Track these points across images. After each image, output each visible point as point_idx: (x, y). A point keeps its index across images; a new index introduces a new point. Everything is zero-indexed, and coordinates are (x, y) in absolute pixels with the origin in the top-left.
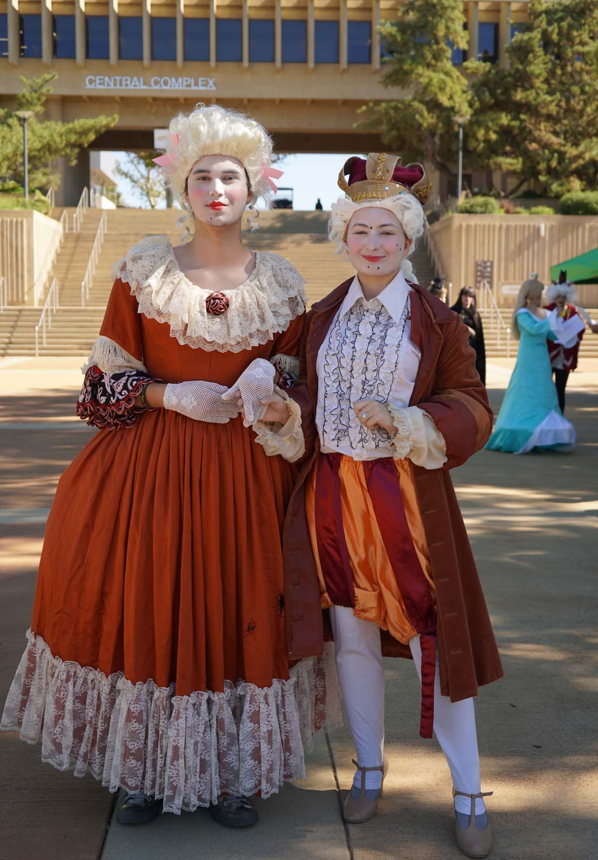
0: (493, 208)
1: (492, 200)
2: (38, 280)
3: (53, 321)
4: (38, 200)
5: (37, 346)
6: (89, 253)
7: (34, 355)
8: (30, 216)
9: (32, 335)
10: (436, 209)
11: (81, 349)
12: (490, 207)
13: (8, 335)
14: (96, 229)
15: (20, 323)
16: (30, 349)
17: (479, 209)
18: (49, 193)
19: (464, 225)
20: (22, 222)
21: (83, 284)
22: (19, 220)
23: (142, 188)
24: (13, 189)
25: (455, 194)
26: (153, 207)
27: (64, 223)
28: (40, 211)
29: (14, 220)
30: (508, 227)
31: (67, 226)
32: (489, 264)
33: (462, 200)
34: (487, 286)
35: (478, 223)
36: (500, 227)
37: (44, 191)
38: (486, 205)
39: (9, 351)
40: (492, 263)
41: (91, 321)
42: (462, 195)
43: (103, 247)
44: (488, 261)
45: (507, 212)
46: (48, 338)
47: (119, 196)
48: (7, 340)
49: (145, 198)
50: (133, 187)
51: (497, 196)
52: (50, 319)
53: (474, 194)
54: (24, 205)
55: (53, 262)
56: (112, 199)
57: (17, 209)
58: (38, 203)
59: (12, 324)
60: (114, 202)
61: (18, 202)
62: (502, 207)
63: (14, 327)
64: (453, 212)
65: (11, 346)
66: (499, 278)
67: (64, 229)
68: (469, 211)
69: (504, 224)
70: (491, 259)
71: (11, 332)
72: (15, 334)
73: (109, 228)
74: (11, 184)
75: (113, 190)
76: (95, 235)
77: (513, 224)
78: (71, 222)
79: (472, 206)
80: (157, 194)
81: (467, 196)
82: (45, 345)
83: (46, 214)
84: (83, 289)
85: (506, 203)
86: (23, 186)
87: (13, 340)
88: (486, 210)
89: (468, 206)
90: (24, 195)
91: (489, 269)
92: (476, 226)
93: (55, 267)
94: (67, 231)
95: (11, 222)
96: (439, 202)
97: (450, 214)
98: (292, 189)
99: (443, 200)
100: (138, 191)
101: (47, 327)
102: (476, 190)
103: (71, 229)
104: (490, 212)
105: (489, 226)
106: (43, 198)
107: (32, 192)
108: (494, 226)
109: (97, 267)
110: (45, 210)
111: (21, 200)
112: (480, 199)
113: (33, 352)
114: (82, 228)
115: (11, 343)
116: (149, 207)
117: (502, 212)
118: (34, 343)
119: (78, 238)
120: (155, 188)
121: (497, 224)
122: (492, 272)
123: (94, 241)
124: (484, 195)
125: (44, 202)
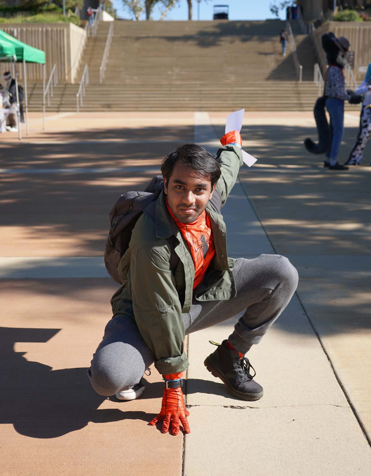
0: (355, 18)
1: (355, 13)
2: (73, 66)
3: (86, 91)
4: (72, 16)
5: (78, 106)
6: (103, 49)
7: (76, 111)
8: (68, 26)
9: (74, 99)
10: (320, 18)
11: (103, 107)
12: (353, 17)
13: (59, 99)
14: (107, 34)
15: (66, 92)
16: (73, 108)
17: (346, 18)
18: (77, 11)
19: (337, 28)
20: (63, 31)
21: (101, 68)
22: (62, 29)
23: (130, 5)
24: (55, 9)
25: (332, 9)
26: (137, 18)
27: (87, 31)
28: (74, 23)
29: (59, 29)
30: (364, 30)
31: (89, 33)
32: (352, 53)
33: (336, 13)
34: (350, 67)
35: (345, 27)
36: (360, 30)
37: (73, 10)
38: (350, 15)
39: (61, 109)
40: (354, 53)
41: (108, 91)
42: (336, 9)
43: (111, 45)
44: (352, 51)
45: (365, 20)
46: (83, 101)
47: (115, 11)
48: (59, 103)
49: (132, 12)
50: (124, 5)
51: (359, 10)
52: (84, 90)
53: (345, 8)
54: (64, 20)
55: (81, 54)
56: (110, 13)
57: (60, 22)
58: (73, 19)
59: (61, 92)
60: (112, 15)
61: (60, 18)
62: (361, 16)
63: (63, 95)
64: (330, 20)
65: (62, 106)
66: (358, 62)
67: (87, 34)
68: (340, 20)
69: (362, 28)
70: (353, 50)
71: (61, 98)
72: (64, 99)
73: (115, 33)
74: (53, 6)
75: (111, 7)
76: (106, 38)
77: (367, 27)
78: (91, 29)
79: (342, 16)
80: (139, 9)
81: (339, 10)
82: (82, 105)
83: (77, 25)
84: (101, 72)
85: (364, 14)
86: (61, 6)
87: (63, 102)
88: (350, 19)
89: (339, 16)
90: (62, 12)
91: (352, 57)
92: (344, 29)
93: (83, 58)
94: (89, 35)
95: (57, 30)
96: (322, 14)
97: (328, 22)
98: (227, 6)
99: (324, 13)
100: (127, 7)
101: (83, 94)
102: (346, 5)
103: (91, 34)
104: (353, 20)
105: (353, 29)
106: (72, 14)
107: (67, 11)
108: (356, 30)
109: (109, 58)
110: (76, 23)
111: (62, 16)
112: (347, 12)
113: (75, 109)
114: (97, 33)
115: (61, 104)
116: (135, 19)
117: (361, 20)
118: (76, 104)
119: (96, 40)
120: (138, 6)
121: (358, 28)
122: (353, 59)
123: (105, 41)
124: (350, 9)
125: (75, 17)
